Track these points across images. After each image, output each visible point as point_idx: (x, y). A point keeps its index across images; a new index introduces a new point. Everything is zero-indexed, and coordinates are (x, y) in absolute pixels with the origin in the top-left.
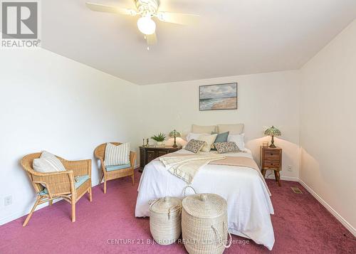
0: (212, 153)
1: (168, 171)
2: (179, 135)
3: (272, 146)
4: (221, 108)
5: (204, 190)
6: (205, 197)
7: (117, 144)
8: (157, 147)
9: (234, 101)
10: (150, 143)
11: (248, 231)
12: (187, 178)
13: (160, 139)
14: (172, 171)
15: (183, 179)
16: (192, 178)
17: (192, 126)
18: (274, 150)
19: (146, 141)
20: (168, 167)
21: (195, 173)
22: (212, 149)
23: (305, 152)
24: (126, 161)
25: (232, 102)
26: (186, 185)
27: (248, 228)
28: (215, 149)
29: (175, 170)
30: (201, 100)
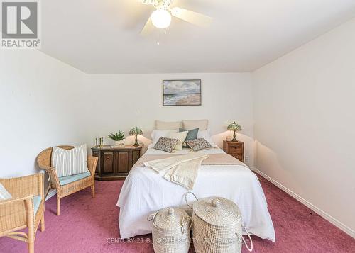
0: (187, 151)
1: (163, 177)
2: (141, 133)
3: (234, 140)
4: (186, 104)
5: (206, 193)
6: (217, 202)
7: (69, 148)
8: (115, 147)
9: (198, 97)
10: (104, 143)
11: (251, 228)
12: (186, 184)
13: (118, 137)
14: (167, 177)
15: (182, 185)
16: (192, 183)
17: (156, 122)
18: (238, 144)
19: (98, 140)
20: (162, 173)
21: (195, 177)
22: (184, 147)
23: (259, 144)
24: (84, 168)
25: (195, 99)
26: (186, 191)
27: (251, 225)
28: (187, 147)
29: (172, 176)
30: (165, 95)
